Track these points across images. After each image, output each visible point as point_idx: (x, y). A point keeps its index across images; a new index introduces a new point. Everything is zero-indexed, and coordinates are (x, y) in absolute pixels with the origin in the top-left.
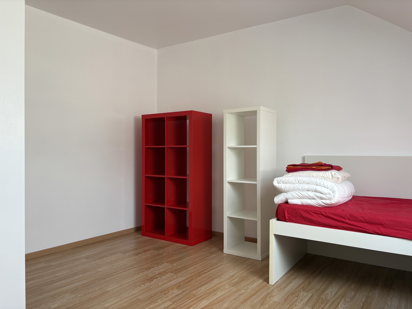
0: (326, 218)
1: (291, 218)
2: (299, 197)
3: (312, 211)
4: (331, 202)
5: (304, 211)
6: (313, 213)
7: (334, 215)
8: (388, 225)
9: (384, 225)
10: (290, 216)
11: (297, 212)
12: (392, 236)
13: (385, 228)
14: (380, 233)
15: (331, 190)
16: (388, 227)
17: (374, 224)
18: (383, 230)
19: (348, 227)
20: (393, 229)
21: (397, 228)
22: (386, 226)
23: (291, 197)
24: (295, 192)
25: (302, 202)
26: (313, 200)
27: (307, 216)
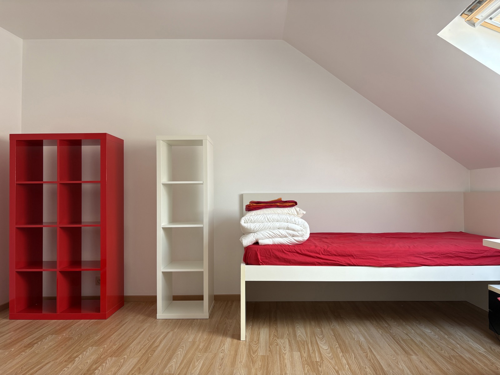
0: (301, 256)
1: (264, 260)
2: (271, 237)
3: (286, 250)
4: (303, 239)
5: (278, 251)
6: (288, 251)
7: (309, 252)
8: (357, 255)
9: (354, 256)
10: (263, 258)
11: (271, 253)
12: (361, 265)
13: (354, 258)
14: (352, 263)
15: (302, 226)
16: (357, 258)
17: (345, 256)
18: (353, 261)
19: (323, 262)
20: (360, 258)
21: (364, 258)
22: (355, 257)
23: (262, 237)
24: (267, 231)
25: (274, 241)
26: (285, 238)
27: (282, 256)
